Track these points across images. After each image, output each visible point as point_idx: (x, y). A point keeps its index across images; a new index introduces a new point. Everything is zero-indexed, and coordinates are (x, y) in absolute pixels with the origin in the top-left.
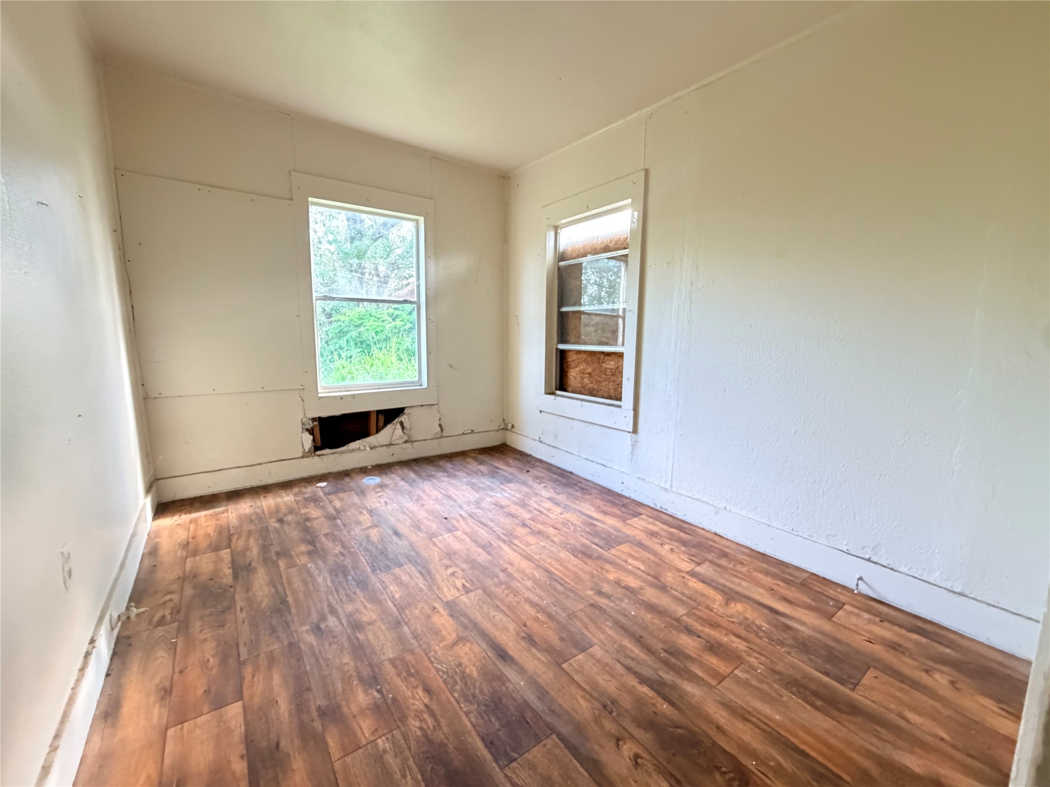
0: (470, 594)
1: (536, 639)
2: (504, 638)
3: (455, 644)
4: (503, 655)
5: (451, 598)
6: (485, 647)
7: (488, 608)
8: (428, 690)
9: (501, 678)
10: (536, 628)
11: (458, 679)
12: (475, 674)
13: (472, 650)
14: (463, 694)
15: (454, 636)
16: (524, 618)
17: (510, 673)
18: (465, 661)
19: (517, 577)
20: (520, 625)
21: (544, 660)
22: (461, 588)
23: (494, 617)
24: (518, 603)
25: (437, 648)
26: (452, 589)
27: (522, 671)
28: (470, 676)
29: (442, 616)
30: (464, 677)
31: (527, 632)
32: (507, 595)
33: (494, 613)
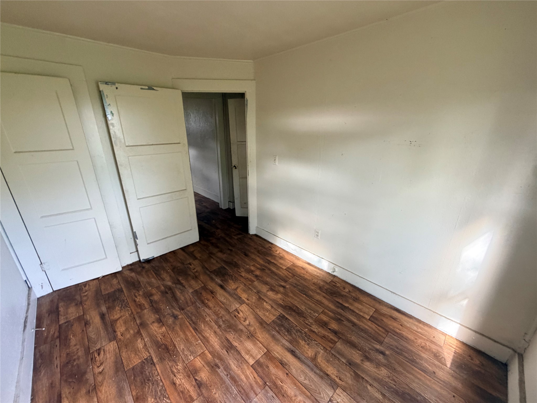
0: (235, 309)
1: (210, 293)
2: (221, 292)
3: (237, 288)
4: (222, 287)
5: (243, 305)
6: (227, 288)
7: (227, 303)
8: (242, 276)
9: (222, 280)
10: (209, 297)
11: (234, 279)
12: (229, 281)
13: (231, 287)
14: (232, 276)
15: (238, 291)
16: (213, 300)
17: (219, 282)
18: (233, 283)
19: (213, 322)
20: (215, 297)
21: (209, 286)
22: (240, 312)
23: (224, 299)
24: (214, 307)
25: (242, 286)
26: (243, 310)
27: (216, 283)
28: (231, 280)
29: (244, 297)
30: (233, 280)
31: (213, 295)
32: (219, 310)
33: (225, 301)
